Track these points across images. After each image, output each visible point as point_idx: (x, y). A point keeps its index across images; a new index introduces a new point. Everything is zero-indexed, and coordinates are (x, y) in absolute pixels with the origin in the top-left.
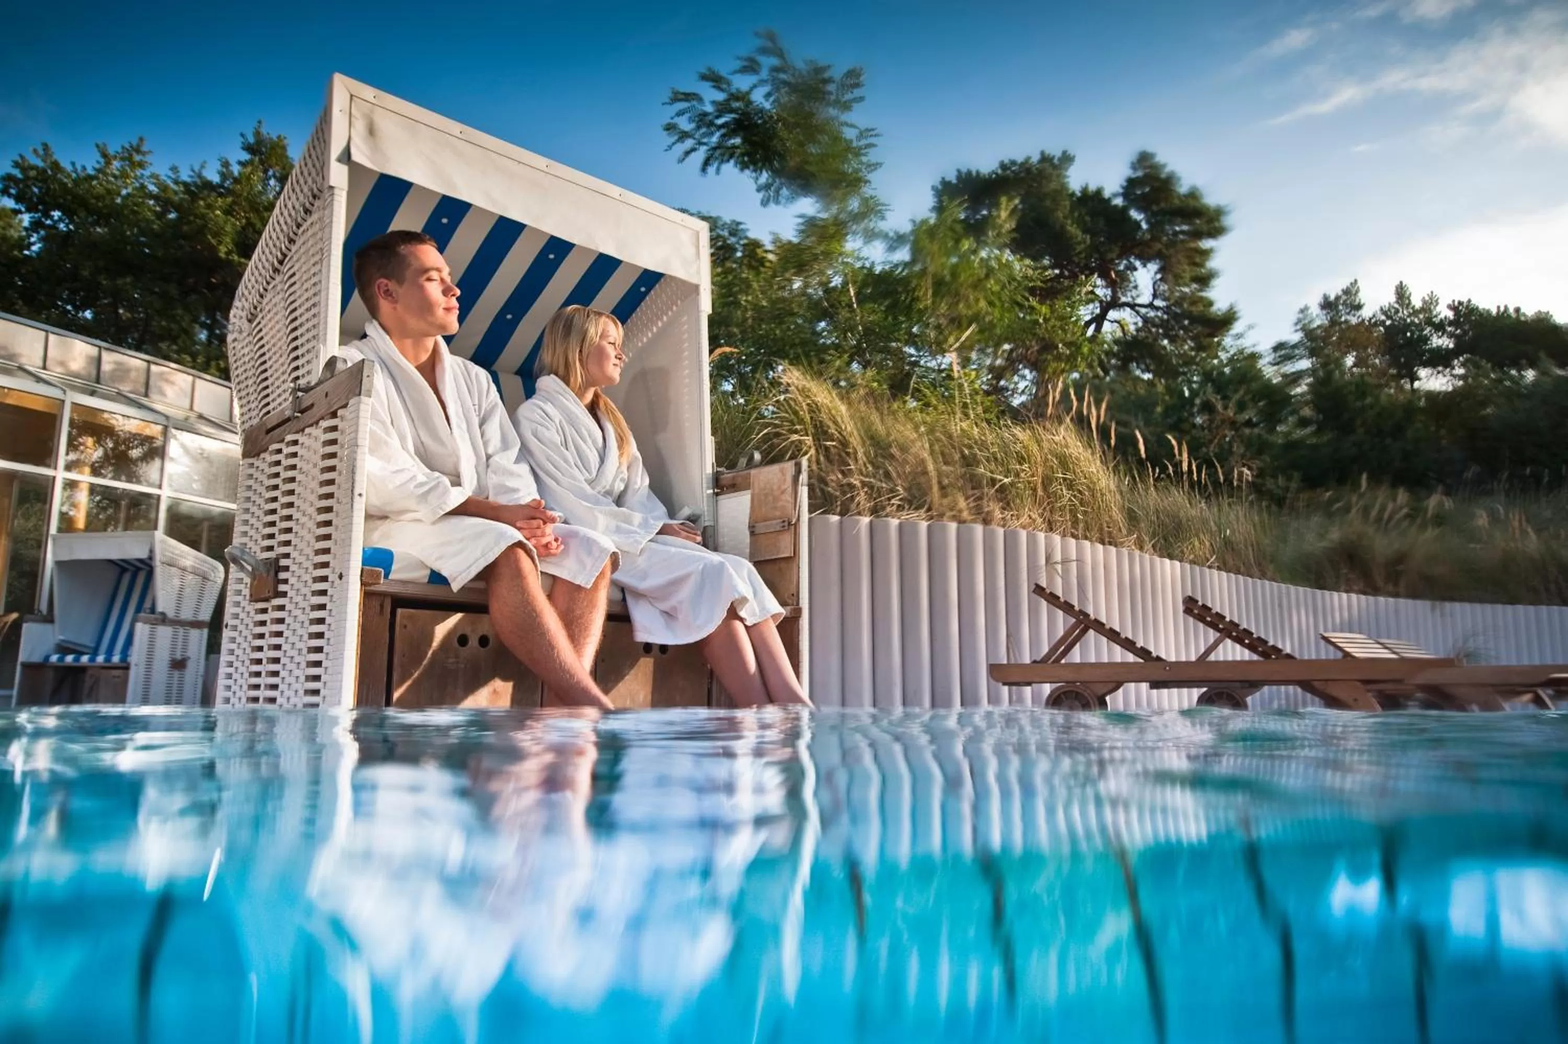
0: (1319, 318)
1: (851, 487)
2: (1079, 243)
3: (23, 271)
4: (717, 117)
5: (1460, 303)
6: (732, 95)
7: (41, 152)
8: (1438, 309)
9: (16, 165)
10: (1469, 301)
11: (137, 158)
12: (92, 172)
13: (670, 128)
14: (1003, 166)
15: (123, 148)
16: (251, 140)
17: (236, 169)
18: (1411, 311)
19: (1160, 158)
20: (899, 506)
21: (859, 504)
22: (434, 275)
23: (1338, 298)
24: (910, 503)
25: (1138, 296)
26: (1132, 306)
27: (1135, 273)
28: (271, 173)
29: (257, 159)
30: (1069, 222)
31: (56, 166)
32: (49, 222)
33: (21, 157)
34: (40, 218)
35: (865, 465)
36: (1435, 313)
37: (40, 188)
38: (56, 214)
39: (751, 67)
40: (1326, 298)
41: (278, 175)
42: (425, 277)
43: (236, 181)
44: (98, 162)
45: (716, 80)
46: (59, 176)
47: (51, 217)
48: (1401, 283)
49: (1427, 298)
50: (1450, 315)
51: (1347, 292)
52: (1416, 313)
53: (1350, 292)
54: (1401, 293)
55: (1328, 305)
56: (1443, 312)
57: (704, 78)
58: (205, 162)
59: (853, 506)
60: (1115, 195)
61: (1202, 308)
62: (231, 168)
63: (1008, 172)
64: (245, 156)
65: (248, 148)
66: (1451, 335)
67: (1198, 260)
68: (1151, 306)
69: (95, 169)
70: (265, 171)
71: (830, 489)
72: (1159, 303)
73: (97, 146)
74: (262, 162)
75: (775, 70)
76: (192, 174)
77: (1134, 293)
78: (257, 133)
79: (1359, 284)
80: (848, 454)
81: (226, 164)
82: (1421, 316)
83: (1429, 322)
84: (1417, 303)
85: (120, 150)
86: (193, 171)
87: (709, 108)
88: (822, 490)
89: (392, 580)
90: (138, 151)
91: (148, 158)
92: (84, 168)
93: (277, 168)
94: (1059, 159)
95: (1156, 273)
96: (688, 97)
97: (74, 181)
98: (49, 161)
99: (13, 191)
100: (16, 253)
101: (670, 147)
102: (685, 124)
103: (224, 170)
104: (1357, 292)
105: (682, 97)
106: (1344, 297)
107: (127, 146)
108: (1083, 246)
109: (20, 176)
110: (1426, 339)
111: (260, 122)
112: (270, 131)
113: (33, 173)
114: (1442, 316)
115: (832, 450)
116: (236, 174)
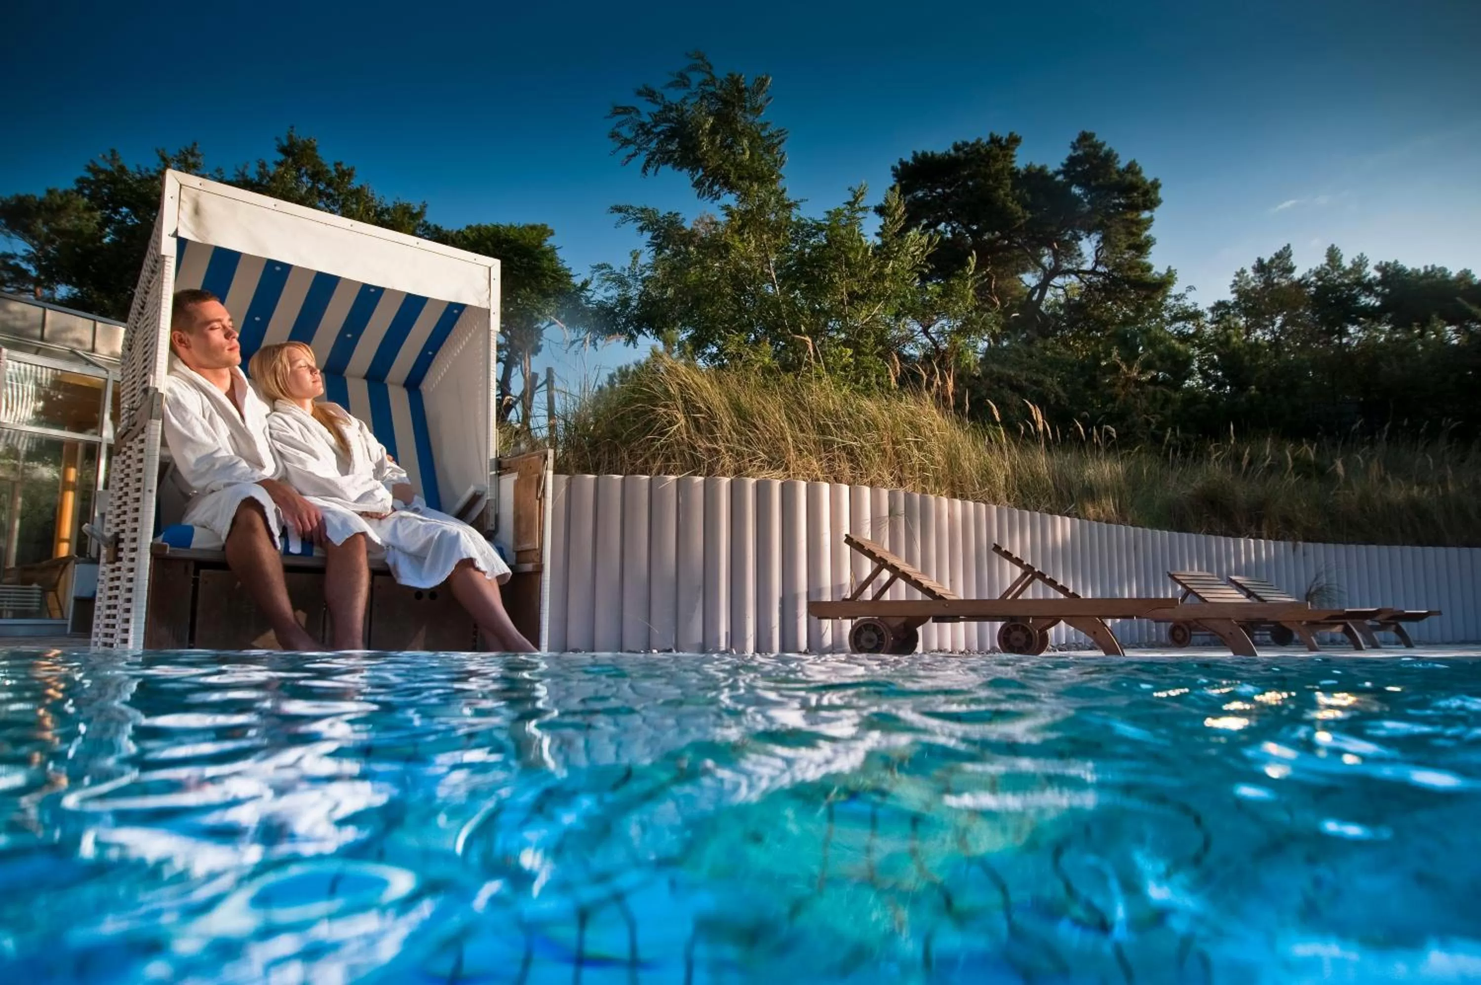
0: (1253, 280)
1: (717, 451)
2: (1019, 218)
3: (95, 261)
4: (655, 126)
5: (1388, 264)
6: (665, 107)
7: (109, 157)
8: (1367, 270)
9: (89, 169)
10: (1396, 262)
11: (191, 160)
12: (154, 174)
13: (614, 135)
14: (957, 148)
15: (180, 151)
16: (285, 143)
17: (272, 169)
18: (1342, 272)
19: (1099, 138)
20: (760, 466)
21: (723, 466)
22: (216, 325)
23: (1272, 261)
24: (770, 464)
25: (1082, 263)
26: (1077, 273)
27: (1080, 243)
28: (303, 171)
29: (290, 160)
30: (1010, 198)
31: (122, 169)
32: (118, 217)
33: (92, 161)
34: (110, 214)
35: (730, 433)
36: (1364, 274)
37: (109, 189)
38: (124, 210)
39: (682, 81)
40: (1260, 261)
41: (309, 172)
42: (209, 327)
43: (273, 179)
44: (159, 165)
45: (650, 94)
46: (125, 177)
47: (120, 213)
48: (1333, 246)
49: (1357, 260)
50: (1378, 275)
51: (1279, 256)
52: (1346, 273)
53: (1283, 255)
54: (1333, 255)
55: (1261, 268)
56: (1372, 273)
57: (640, 93)
58: (248, 163)
59: (718, 467)
60: (1057, 173)
61: (1139, 273)
62: (267, 169)
63: (961, 153)
64: (281, 157)
65: (284, 150)
66: (1377, 295)
67: (1134, 230)
68: (1093, 272)
69: (156, 171)
70: (299, 170)
71: (698, 454)
72: (1100, 269)
73: (158, 151)
74: (295, 161)
75: (705, 83)
76: (237, 173)
77: (1079, 260)
78: (290, 137)
79: (1292, 248)
80: (715, 424)
81: (263, 165)
82: (1351, 277)
83: (1359, 282)
84: (1347, 264)
85: (178, 154)
86: (237, 170)
87: (647, 119)
88: (691, 455)
89: (194, 549)
90: (193, 155)
91: (201, 160)
92: (147, 170)
93: (308, 167)
94: (1007, 140)
95: (1098, 242)
96: (626, 110)
97: (138, 181)
98: (116, 166)
99: (86, 192)
100: (90, 245)
101: (614, 152)
102: (626, 132)
103: (262, 170)
104: (1290, 255)
105: (621, 110)
106: (1277, 261)
107: (183, 150)
108: (1023, 221)
109: (92, 178)
110: (1355, 298)
111: (292, 127)
112: (301, 135)
113: (102, 177)
114: (1371, 276)
115: (701, 421)
116: (272, 173)
